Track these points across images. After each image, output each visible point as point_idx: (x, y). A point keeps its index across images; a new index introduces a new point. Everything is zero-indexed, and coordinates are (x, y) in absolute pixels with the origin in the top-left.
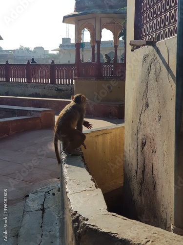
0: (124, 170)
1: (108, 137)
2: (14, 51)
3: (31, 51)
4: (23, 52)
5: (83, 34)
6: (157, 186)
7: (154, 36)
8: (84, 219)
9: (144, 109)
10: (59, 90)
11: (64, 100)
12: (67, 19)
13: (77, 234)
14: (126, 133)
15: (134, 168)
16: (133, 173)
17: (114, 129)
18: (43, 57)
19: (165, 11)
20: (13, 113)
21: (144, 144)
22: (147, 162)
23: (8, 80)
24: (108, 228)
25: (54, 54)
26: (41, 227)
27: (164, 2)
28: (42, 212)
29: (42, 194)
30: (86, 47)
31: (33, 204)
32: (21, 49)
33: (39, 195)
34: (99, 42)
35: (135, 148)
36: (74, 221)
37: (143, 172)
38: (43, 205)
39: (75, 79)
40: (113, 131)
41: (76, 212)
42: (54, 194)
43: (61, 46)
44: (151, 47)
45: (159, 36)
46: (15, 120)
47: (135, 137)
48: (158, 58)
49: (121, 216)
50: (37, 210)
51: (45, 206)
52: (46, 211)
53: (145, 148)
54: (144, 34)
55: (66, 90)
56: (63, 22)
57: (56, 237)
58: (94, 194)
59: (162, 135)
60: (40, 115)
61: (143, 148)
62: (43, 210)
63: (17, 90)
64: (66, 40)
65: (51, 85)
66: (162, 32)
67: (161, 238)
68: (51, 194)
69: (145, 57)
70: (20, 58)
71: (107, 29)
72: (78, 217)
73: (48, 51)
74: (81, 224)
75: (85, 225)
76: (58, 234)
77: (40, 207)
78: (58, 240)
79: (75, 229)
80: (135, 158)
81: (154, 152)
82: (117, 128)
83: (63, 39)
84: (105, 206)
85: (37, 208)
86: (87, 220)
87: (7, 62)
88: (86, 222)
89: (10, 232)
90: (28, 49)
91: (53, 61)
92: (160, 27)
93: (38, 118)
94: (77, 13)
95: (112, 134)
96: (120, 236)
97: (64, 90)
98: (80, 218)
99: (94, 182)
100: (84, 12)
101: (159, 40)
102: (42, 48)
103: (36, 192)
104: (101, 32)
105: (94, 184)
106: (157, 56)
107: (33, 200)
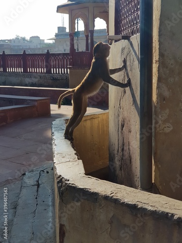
0: (109, 150)
1: (96, 121)
2: (10, 41)
3: (27, 41)
4: (19, 42)
5: (78, 23)
6: (132, 160)
7: (130, 31)
8: (66, 180)
9: (122, 95)
10: (54, 79)
11: (59, 89)
12: (61, 9)
13: (61, 192)
14: (110, 117)
15: (116, 148)
16: (116, 152)
17: (101, 114)
18: (39, 47)
19: (137, 10)
20: (10, 102)
21: (123, 126)
22: (125, 141)
23: (5, 70)
24: (83, 186)
25: (50, 44)
26: (36, 198)
27: (136, 2)
28: (37, 187)
29: (37, 172)
30: (81, 36)
31: (29, 180)
32: (17, 39)
33: (34, 173)
34: (92, 32)
35: (117, 130)
36: (58, 183)
37: (123, 149)
38: (38, 181)
39: (70, 68)
40: (100, 116)
41: (61, 175)
42: (48, 172)
43: (57, 35)
44: (126, 41)
45: (133, 31)
46: (12, 109)
47: (117, 120)
48: (132, 51)
49: (95, 178)
50: (33, 186)
51: (40, 182)
52: (40, 186)
53: (124, 129)
54: (123, 29)
55: (62, 79)
56: (57, 11)
57: (49, 206)
58: (76, 163)
59: (135, 116)
60: (36, 104)
61: (122, 129)
62: (38, 185)
63: (14, 79)
64: (61, 29)
65: (47, 75)
66: (135, 28)
67: (122, 191)
68: (46, 172)
69: (123, 49)
70: (16, 48)
71: (101, 18)
72: (61, 179)
73: (44, 40)
74: (64, 184)
75: (66, 184)
76: (50, 204)
77: (36, 183)
78: (51, 208)
79: (59, 188)
80: (117, 138)
81: (130, 131)
82: (104, 114)
83: (59, 28)
84: (83, 171)
85: (33, 184)
86: (68, 180)
87: (4, 52)
88: (67, 182)
89: (10, 205)
90: (24, 39)
91: (48, 51)
92: (134, 24)
93: (34, 106)
94: (70, 2)
95: (100, 119)
96: (92, 191)
97: (59, 79)
98: (63, 180)
99: (77, 155)
100: (77, 1)
101: (133, 35)
102: (38, 37)
103: (32, 171)
104: (94, 21)
105: (77, 157)
106: (131, 49)
107: (29, 178)
